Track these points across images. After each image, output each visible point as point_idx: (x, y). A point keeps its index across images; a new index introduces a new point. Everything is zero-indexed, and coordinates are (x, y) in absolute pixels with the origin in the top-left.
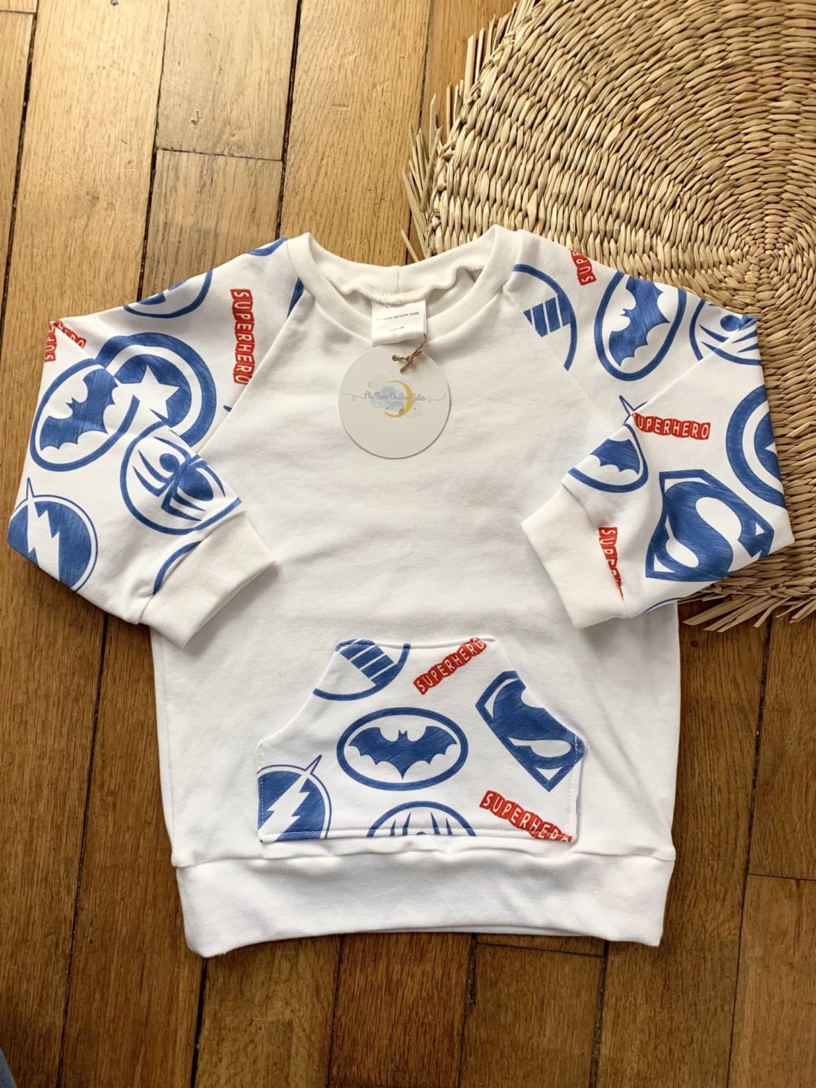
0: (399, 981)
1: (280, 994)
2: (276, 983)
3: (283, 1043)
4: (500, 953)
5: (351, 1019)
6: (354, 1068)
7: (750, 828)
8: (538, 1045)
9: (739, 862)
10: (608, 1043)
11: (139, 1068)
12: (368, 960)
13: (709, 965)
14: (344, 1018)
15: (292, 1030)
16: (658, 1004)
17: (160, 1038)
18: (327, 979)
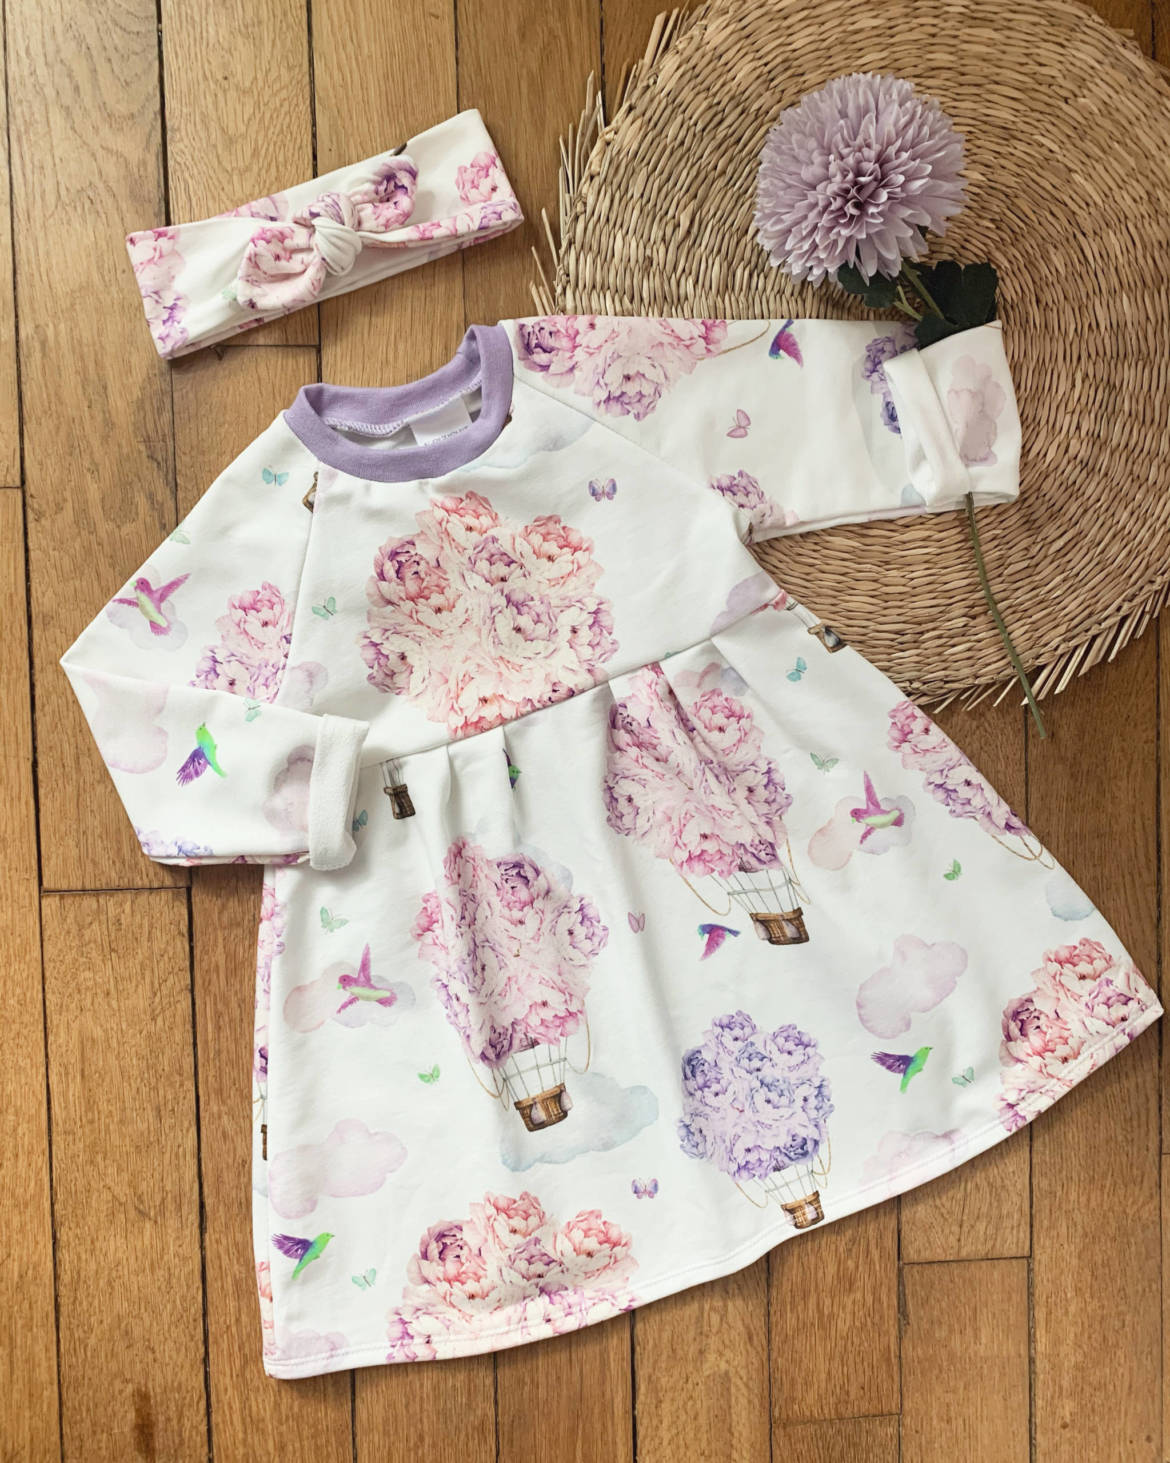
0: (831, 1316)
1: (712, 1347)
2: (707, 1336)
3: (722, 1395)
4: (928, 1271)
5: (787, 1360)
6: (796, 1407)
7: (1160, 1109)
8: (976, 1355)
9: (1153, 1146)
10: (1044, 1340)
11: (579, 1444)
12: (797, 1299)
13: (1133, 1248)
14: (779, 1360)
15: (729, 1380)
16: (1087, 1295)
17: (596, 1411)
18: (758, 1323)
